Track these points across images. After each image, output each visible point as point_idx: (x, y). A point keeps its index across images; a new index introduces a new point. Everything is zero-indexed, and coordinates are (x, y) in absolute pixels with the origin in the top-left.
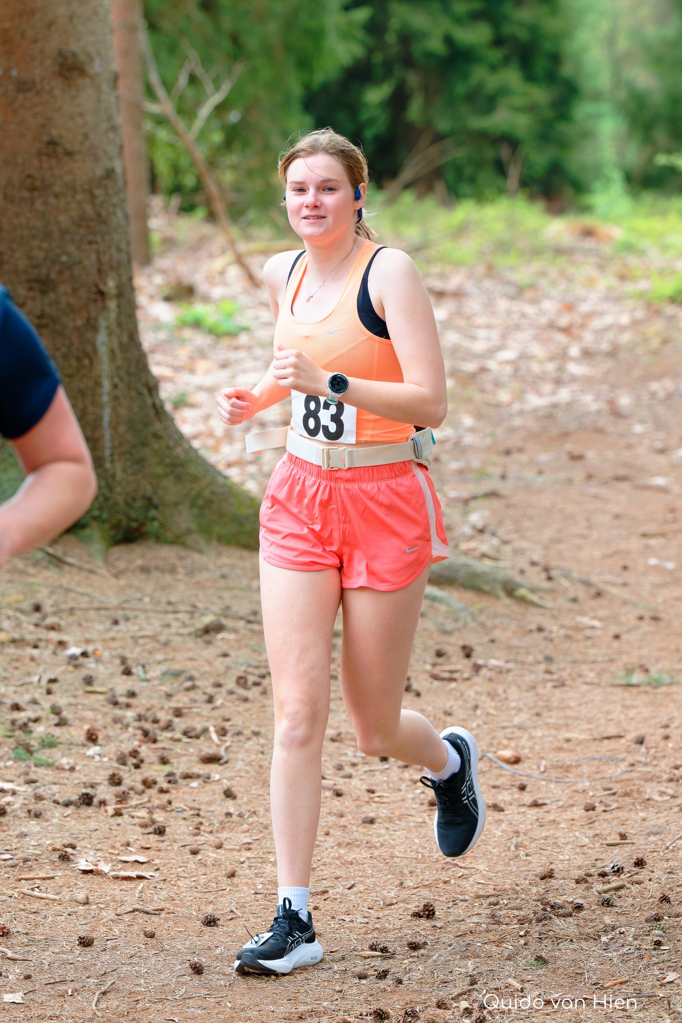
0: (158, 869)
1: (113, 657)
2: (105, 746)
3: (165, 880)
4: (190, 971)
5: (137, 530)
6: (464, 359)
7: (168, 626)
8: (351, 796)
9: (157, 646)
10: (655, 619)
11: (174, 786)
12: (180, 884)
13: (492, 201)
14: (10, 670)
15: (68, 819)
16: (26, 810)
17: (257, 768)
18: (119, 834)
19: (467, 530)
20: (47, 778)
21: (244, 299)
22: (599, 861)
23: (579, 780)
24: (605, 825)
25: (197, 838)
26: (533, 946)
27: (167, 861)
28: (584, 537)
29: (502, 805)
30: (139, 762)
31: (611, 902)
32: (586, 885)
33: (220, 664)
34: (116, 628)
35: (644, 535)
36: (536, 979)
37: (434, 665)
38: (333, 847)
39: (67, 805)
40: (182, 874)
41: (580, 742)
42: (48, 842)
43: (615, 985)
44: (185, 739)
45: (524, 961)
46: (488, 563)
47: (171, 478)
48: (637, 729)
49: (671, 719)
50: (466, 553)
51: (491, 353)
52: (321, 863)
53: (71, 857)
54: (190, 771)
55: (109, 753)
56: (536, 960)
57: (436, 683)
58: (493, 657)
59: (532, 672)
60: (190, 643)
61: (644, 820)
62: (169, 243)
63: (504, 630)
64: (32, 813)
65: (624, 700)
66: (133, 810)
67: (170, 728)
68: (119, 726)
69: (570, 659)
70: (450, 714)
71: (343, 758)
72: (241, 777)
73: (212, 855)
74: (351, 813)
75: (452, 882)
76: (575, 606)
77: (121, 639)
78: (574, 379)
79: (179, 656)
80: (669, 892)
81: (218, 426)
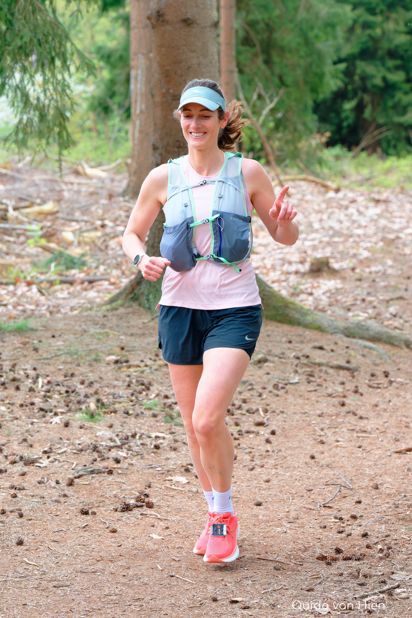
3: (236, 482)
6: (388, 233)
11: (241, 436)
13: (404, 157)
14: (164, 379)
16: (169, 447)
19: (388, 315)
20: (180, 432)
25: (252, 462)
27: (237, 473)
33: (265, 378)
37: (370, 380)
42: (180, 463)
44: (248, 414)
46: (397, 331)
50: (387, 326)
51: (402, 230)
54: (249, 430)
57: (370, 389)
58: (399, 377)
60: (251, 368)
63: (405, 364)
64: (172, 448)
67: (240, 409)
70: (377, 405)
73: (258, 471)
81: (268, 263)
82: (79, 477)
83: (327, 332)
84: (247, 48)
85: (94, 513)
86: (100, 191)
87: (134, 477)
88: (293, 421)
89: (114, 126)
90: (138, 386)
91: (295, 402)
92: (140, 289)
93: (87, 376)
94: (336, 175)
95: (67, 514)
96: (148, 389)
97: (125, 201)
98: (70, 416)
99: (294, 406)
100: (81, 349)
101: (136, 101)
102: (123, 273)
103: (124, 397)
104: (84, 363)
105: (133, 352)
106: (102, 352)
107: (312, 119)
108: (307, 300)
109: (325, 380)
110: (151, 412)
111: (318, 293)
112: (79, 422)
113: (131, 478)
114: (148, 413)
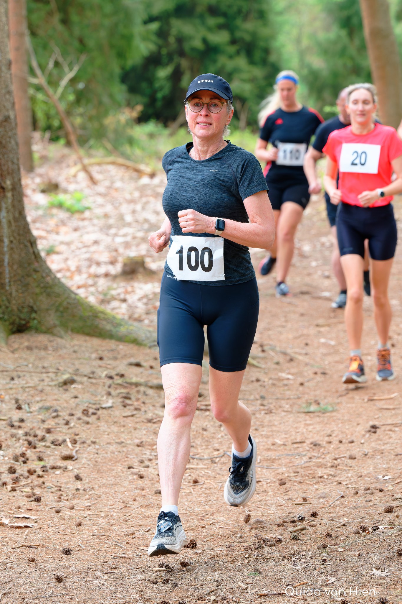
0: (36, 522)
1: (11, 399)
2: (6, 451)
3: (41, 528)
4: (55, 580)
5: (25, 325)
7: (43, 380)
8: (148, 478)
9: (37, 392)
10: (324, 374)
11: (46, 473)
12: (49, 530)
17: (94, 462)
18: (14, 502)
21: (87, 191)
22: (291, 514)
23: (280, 467)
24: (295, 493)
25: (60, 503)
26: (253, 563)
27: (42, 517)
28: (283, 327)
30: (26, 460)
31: (297, 538)
32: (283, 528)
33: (73, 402)
34: (12, 382)
35: (317, 326)
36: (254, 582)
38: (138, 508)
40: (51, 525)
41: (280, 445)
43: (300, 585)
44: (53, 446)
45: (247, 572)
47: (44, 294)
48: (313, 438)
49: (332, 431)
52: (131, 517)
54: (55, 465)
55: (8, 455)
56: (254, 571)
59: (253, 405)
60: (56, 391)
61: (317, 490)
62: (44, 159)
65: (306, 420)
66: (23, 487)
67: (44, 440)
68: (14, 439)
69: (275, 397)
70: (206, 430)
71: (144, 456)
72: (85, 468)
73: (67, 513)
74: (148, 488)
75: (207, 527)
76: (278, 367)
77: (15, 389)
79: (50, 398)
80: (331, 531)
81: (72, 264)
83: (145, 345)
88: (107, 453)
91: (109, 430)
94: (150, 157)
99: (108, 435)
107: (120, 91)
108: (119, 308)
109: (144, 403)
111: (132, 299)
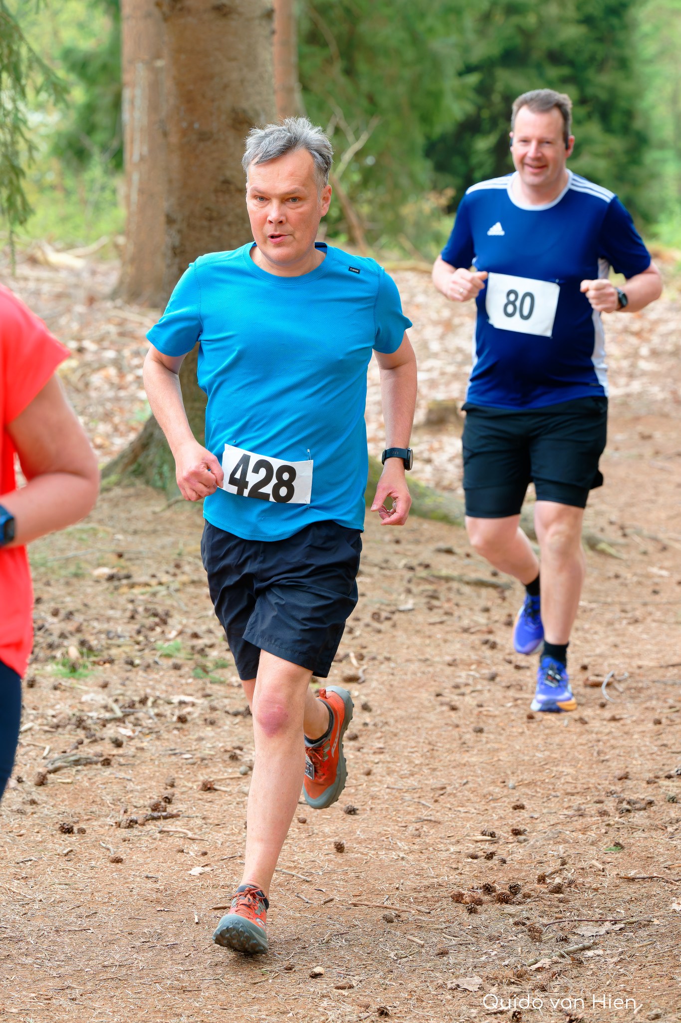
4: (334, 850)
8: (464, 710)
14: (190, 605)
15: (237, 726)
16: (202, 718)
17: (388, 687)
20: (220, 693)
22: (666, 766)
23: (649, 699)
24: (670, 737)
26: (612, 834)
28: (653, 502)
29: (586, 719)
31: (675, 799)
32: (655, 785)
36: (615, 861)
39: (236, 714)
41: (651, 668)
42: (221, 745)
45: (605, 847)
52: (440, 764)
53: (239, 757)
56: (614, 845)
59: (610, 611)
64: (208, 721)
72: (376, 694)
74: (464, 724)
76: (645, 558)
78: (644, 373)
82: (55, 771)
84: (315, 49)
85: (82, 831)
86: (72, 291)
87: (147, 770)
88: (406, 674)
89: (93, 181)
90: (148, 618)
91: (408, 642)
92: (147, 456)
93: (62, 602)
95: (38, 832)
96: (165, 622)
97: (115, 307)
98: (37, 669)
99: (408, 648)
100: (51, 558)
101: (132, 142)
102: (116, 429)
103: (124, 637)
104: (57, 581)
105: (138, 562)
106: (87, 561)
107: (423, 169)
108: (422, 471)
109: (457, 605)
110: (171, 662)
111: (440, 459)
112: (52, 680)
113: (141, 771)
114: (166, 663)
